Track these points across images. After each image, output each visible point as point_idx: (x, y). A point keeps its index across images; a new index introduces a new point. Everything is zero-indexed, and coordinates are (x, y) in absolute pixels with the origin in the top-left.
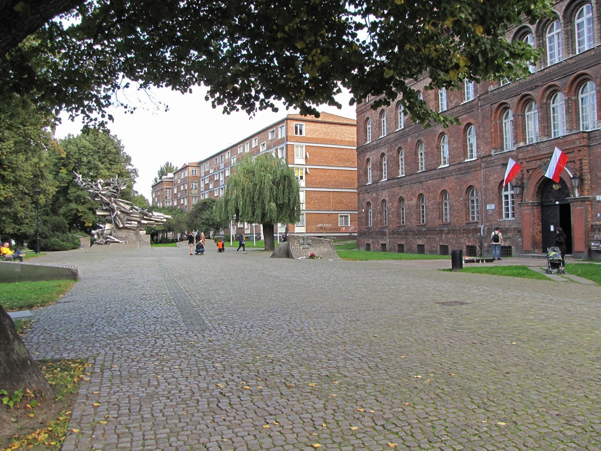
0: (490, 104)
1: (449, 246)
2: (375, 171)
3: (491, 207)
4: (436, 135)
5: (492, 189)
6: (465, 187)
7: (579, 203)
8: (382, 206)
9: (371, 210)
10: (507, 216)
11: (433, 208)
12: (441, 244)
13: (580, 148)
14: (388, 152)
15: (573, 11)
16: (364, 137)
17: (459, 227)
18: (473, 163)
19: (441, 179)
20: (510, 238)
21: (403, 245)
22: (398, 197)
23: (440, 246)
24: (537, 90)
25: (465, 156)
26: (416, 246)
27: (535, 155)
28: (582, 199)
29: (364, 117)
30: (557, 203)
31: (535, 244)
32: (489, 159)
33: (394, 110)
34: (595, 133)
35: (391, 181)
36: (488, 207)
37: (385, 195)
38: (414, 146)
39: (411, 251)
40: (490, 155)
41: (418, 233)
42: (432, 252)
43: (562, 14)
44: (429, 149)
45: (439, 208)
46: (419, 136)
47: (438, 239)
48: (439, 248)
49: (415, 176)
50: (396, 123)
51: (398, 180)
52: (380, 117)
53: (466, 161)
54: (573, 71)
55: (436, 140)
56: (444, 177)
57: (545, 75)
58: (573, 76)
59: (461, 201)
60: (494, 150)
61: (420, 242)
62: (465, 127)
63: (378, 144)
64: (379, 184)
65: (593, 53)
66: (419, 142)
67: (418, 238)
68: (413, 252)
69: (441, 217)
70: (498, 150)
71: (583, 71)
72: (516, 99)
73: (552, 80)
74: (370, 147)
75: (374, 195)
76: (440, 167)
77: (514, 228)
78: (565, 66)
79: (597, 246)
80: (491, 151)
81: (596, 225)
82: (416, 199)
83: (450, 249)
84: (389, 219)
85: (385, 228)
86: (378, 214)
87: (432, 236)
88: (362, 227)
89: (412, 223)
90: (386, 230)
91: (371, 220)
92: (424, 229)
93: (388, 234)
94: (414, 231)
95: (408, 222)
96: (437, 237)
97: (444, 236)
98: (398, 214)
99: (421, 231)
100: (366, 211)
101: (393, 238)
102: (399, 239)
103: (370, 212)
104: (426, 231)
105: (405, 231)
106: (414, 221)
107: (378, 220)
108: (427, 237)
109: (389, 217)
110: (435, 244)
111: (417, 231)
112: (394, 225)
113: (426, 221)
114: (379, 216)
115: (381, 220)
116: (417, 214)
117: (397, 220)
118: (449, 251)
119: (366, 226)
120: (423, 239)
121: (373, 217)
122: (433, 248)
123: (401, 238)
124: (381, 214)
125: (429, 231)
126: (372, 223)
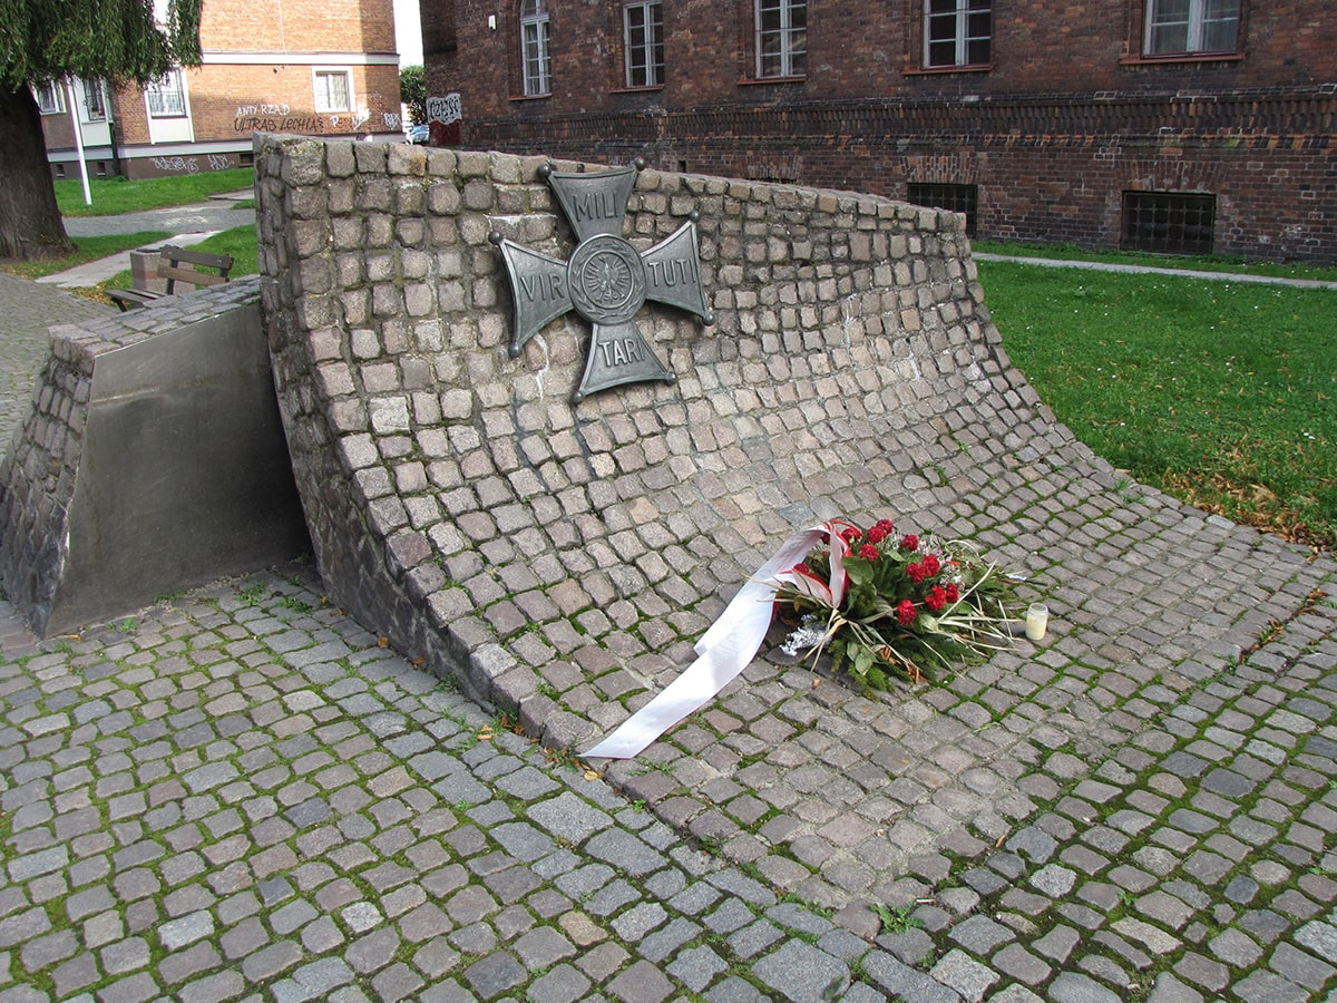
1: (1225, 203)
9: (539, 20)
12: (1143, 183)
23: (1131, 198)
41: (922, 117)
47: (1108, 154)
48: (1113, 204)
67: (928, 150)
83: (1235, 219)
84: (667, 54)
85: (642, 98)
86: (590, 30)
87: (1046, 138)
88: (488, 100)
89: (862, 62)
90: (653, 109)
91: (534, 67)
92: (972, 99)
93: (670, 130)
94: (877, 107)
95: (827, 60)
96: (1095, 146)
97: (1170, 143)
98: (738, 22)
99: (940, 106)
100: (510, 26)
101: (711, 146)
102: (750, 153)
103: (532, 29)
104: (991, 106)
105: (797, 110)
106: (881, 54)
107: (595, 61)
108: (999, 144)
109: (666, 43)
110: (1077, 183)
111: (908, 107)
112: (707, 83)
113: (978, 51)
114: (601, 40)
115: (611, 61)
116: (906, 12)
117: (734, 55)
118: (1223, 233)
119: (511, 94)
120: (965, 155)
121: (549, 50)
122: (1054, 208)
123: (769, 147)
124: (609, 32)
125: (1022, 105)
126: (550, 81)
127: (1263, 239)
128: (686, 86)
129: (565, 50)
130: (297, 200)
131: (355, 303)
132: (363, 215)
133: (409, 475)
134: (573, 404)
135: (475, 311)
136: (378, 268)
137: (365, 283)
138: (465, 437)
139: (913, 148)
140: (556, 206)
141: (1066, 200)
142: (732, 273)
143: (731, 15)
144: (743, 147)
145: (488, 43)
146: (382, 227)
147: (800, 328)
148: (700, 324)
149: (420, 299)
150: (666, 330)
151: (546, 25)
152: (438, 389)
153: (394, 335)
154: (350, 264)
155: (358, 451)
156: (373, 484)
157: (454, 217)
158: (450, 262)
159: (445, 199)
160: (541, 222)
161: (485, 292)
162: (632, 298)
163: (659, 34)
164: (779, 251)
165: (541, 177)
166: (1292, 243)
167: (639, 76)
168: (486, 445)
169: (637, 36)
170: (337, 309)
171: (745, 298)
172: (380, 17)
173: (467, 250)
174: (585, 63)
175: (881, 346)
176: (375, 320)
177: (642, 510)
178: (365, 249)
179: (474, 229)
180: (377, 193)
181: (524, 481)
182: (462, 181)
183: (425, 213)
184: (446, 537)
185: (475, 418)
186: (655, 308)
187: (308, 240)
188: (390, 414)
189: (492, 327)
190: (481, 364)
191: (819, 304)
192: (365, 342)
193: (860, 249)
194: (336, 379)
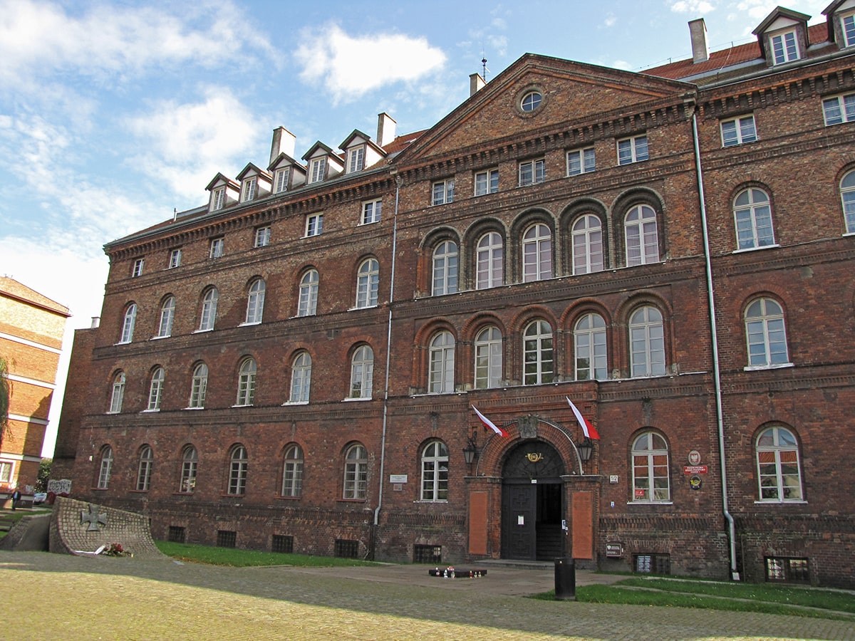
0: (412, 319)
1: (296, 539)
2: (131, 394)
3: (398, 479)
4: (286, 351)
5: (405, 450)
6: (340, 442)
7: (584, 484)
8: (139, 454)
9: (109, 461)
10: (430, 495)
11: (264, 470)
12: (277, 533)
13: (589, 404)
14: (168, 365)
15: (571, 217)
16: (116, 333)
17: (320, 506)
18: (363, 406)
19: (289, 424)
20: (437, 532)
21: (182, 529)
22: (182, 444)
23: (275, 537)
24: (507, 311)
25: (345, 392)
26: (215, 532)
27: (504, 405)
28: (591, 479)
29: (124, 298)
30: (534, 481)
31: (491, 545)
32: (403, 401)
33: (196, 298)
34: (609, 385)
35: (170, 415)
36: (393, 478)
37: (151, 436)
38: (234, 363)
39: (202, 540)
40: (407, 397)
41: (224, 510)
42: (252, 546)
43: (559, 217)
44: (267, 371)
45: (277, 471)
46: (247, 346)
47: (270, 524)
48: (270, 539)
49: (228, 412)
50: (197, 319)
51: (186, 415)
52: (161, 305)
53: (346, 400)
54: (576, 295)
55: (285, 359)
56: (295, 422)
57: (525, 292)
58: (574, 302)
59: (330, 464)
60: (414, 390)
61: (226, 527)
62: (353, 346)
63: (147, 349)
64: (139, 416)
65: (609, 277)
66: (246, 356)
67: (224, 520)
68: (207, 543)
69: (278, 487)
70: (421, 390)
71: (591, 298)
72: (466, 319)
73: (537, 301)
74: (127, 351)
75: (124, 434)
76: (287, 404)
77: (447, 517)
78: (561, 286)
79: (616, 551)
80: (407, 389)
81: (609, 519)
82: (224, 452)
83: (298, 543)
84: (152, 480)
85: (141, 494)
86: (127, 468)
87: (255, 518)
88: (82, 487)
89: (210, 490)
90: (143, 499)
91: (103, 478)
92: (238, 505)
93: (148, 507)
94: (212, 505)
95: (200, 489)
96: (267, 521)
97: (284, 520)
98: (176, 473)
99: (229, 506)
100: (97, 461)
101: (160, 514)
102: (173, 517)
103: (105, 464)
104: (242, 508)
105: (189, 504)
106: (215, 488)
107: (126, 479)
108: (243, 519)
109: (152, 476)
110: (261, 532)
111: (221, 506)
112: (163, 492)
113: (242, 490)
114: (130, 472)
115: (132, 480)
116: (223, 476)
117: (173, 483)
118: (295, 548)
119: (93, 486)
120: (234, 522)
121: (111, 472)
122: (256, 540)
123: (179, 516)
124: (133, 469)
125: (250, 508)
126: (108, 484)
127: (304, 549)
128: (156, 492)
129: (116, 473)
130: (61, 504)
131: (64, 516)
132: (67, 506)
133: (66, 534)
134: (87, 531)
135: (77, 519)
136: (68, 512)
137: (66, 514)
138: (73, 532)
139: (221, 519)
140: (90, 508)
141: (259, 537)
142: (111, 520)
143: (174, 470)
144: (171, 515)
145: (87, 466)
146: (69, 508)
147: (119, 528)
148: (105, 525)
149: (71, 517)
150: (100, 525)
151: (111, 463)
152: (71, 527)
153: (68, 520)
154: (65, 512)
155: (61, 531)
156: (62, 535)
157: (77, 508)
158: (76, 513)
159: (77, 506)
160: (87, 510)
161: (79, 517)
162: (96, 520)
163: (151, 472)
164: (118, 518)
165: (89, 505)
166: (310, 551)
167: (141, 486)
168: (75, 533)
169: (143, 472)
170: (62, 516)
171: (112, 523)
172: (37, 439)
173: (78, 512)
174: (122, 479)
175: (131, 532)
176: (66, 518)
177: (92, 543)
178: (67, 510)
179: (79, 510)
180: (70, 504)
181: (79, 538)
182: (79, 504)
183: (74, 507)
184: (69, 541)
185: (75, 530)
186: (99, 522)
187: (61, 508)
188: (65, 528)
189: (79, 521)
190: (77, 525)
191: (122, 526)
192: (64, 520)
193: (130, 519)
194: (60, 524)
